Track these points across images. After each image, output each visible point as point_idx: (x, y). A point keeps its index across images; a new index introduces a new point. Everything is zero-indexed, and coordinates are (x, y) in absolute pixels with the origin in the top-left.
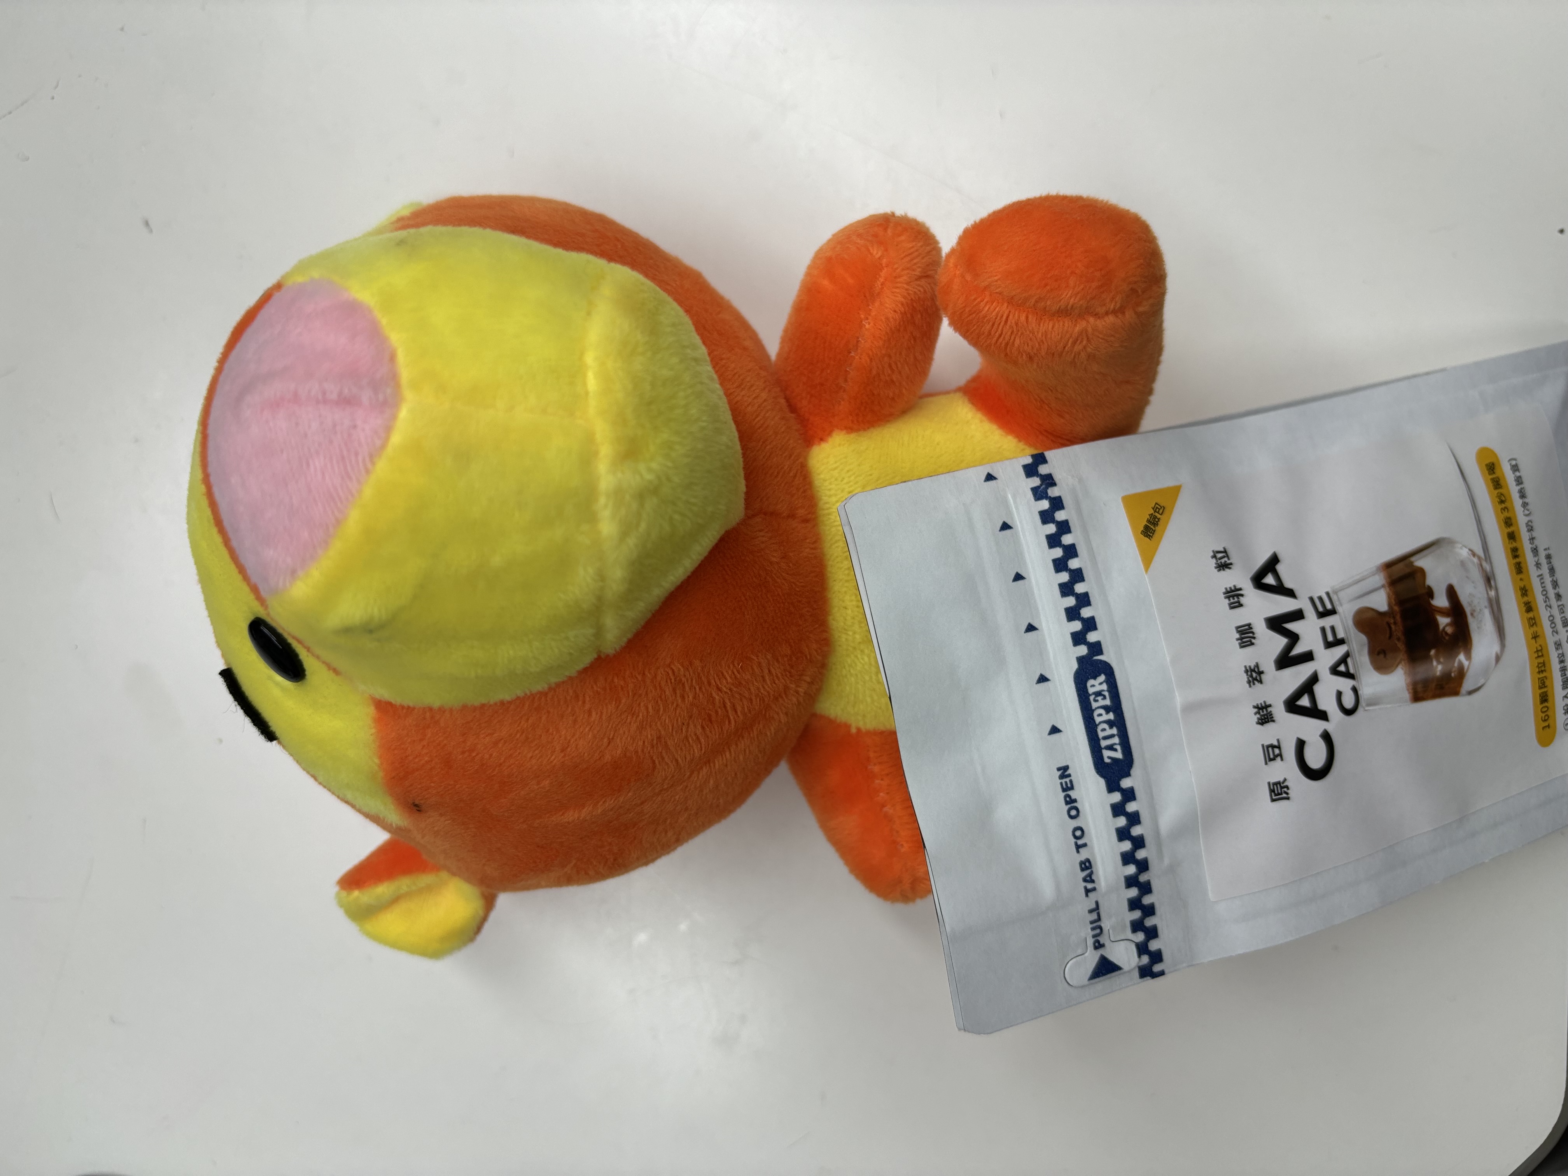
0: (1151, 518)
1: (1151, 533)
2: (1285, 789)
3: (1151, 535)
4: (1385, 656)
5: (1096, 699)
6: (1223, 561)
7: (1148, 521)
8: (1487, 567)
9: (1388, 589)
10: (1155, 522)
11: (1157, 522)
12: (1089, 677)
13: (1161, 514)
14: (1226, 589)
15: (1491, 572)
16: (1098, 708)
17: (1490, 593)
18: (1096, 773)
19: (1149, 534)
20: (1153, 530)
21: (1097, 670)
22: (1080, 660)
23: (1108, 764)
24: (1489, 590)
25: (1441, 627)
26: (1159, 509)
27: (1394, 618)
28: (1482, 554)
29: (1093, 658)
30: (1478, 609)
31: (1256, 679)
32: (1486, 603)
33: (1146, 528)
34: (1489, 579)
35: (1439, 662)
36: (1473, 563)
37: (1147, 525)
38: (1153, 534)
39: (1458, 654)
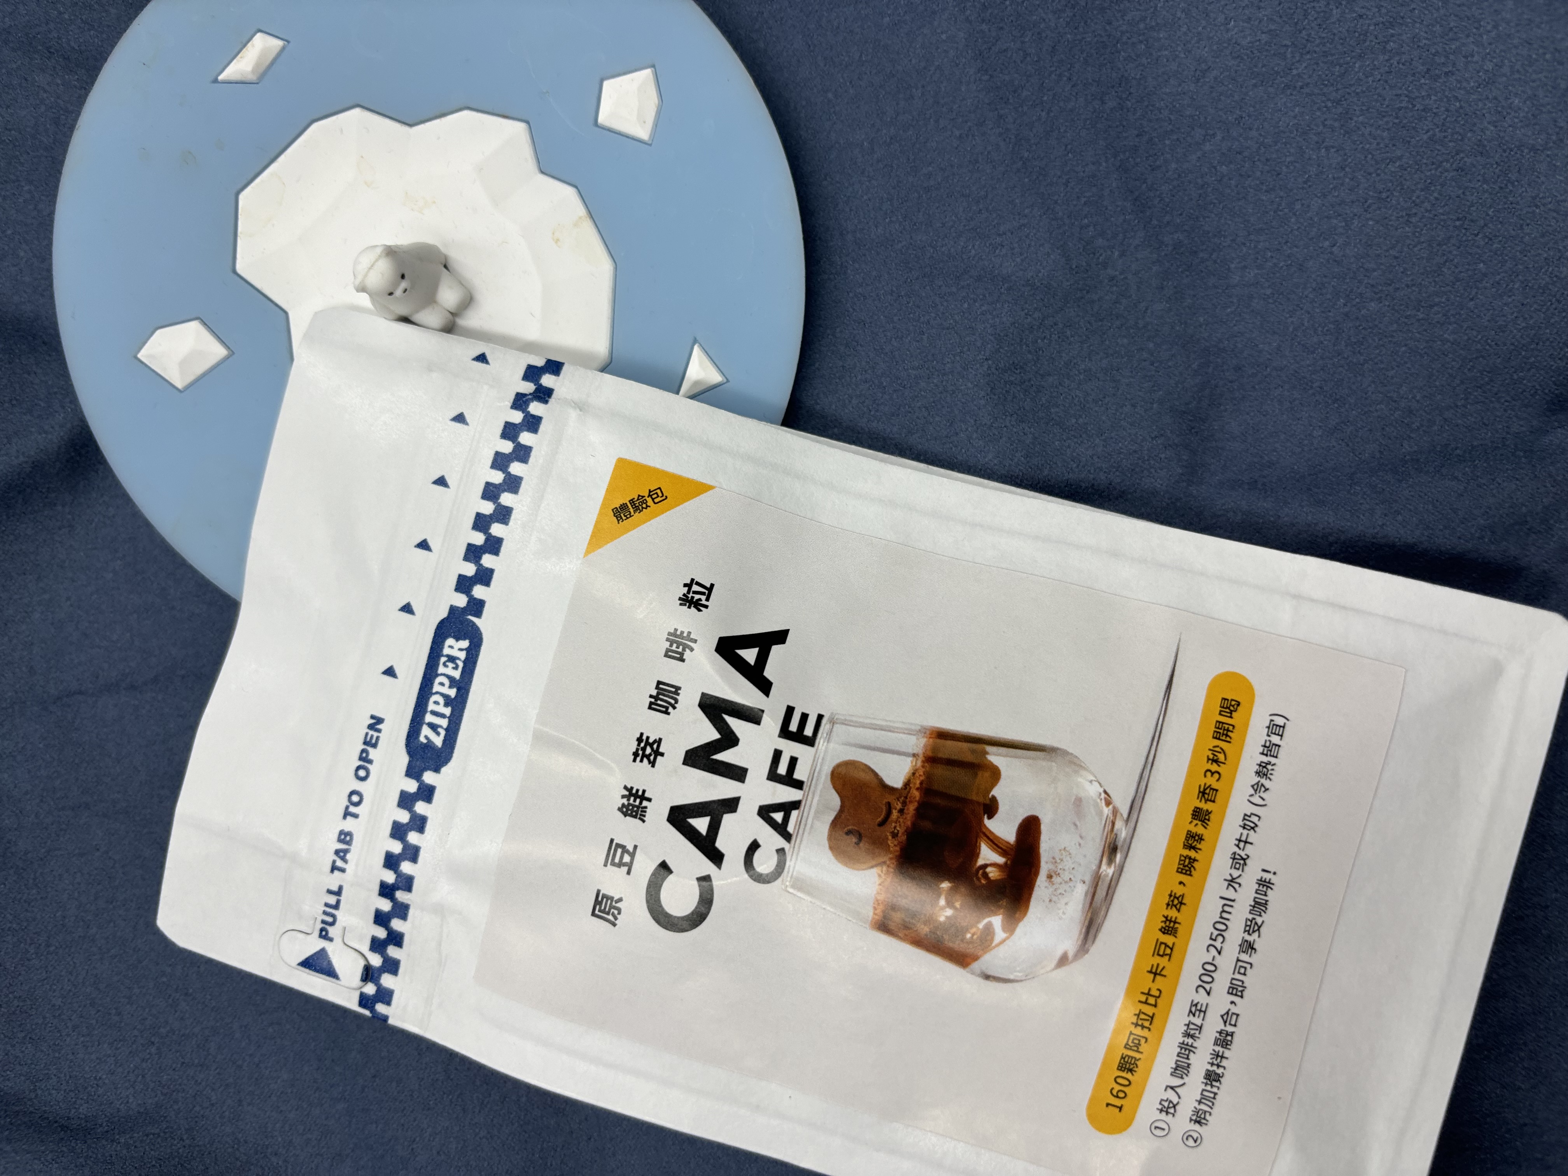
0: (638, 499)
1: (625, 516)
2: (616, 912)
3: (624, 518)
4: (857, 844)
5: (447, 663)
6: (697, 597)
7: (632, 501)
8: (1123, 832)
9: (919, 763)
10: (640, 507)
11: (643, 508)
12: (453, 635)
13: (655, 503)
14: (676, 630)
15: (1128, 841)
16: (444, 675)
17: (1104, 867)
18: (404, 747)
19: (622, 515)
20: (630, 513)
21: (465, 632)
22: (453, 609)
23: (422, 742)
24: (1105, 860)
25: (980, 862)
26: (658, 496)
27: (904, 803)
28: (1124, 811)
29: (467, 615)
30: (1066, 876)
31: (648, 757)
32: (1088, 878)
33: (623, 507)
34: (1114, 849)
35: (949, 904)
36: (1101, 813)
37: (626, 505)
38: (628, 518)
39: (995, 914)
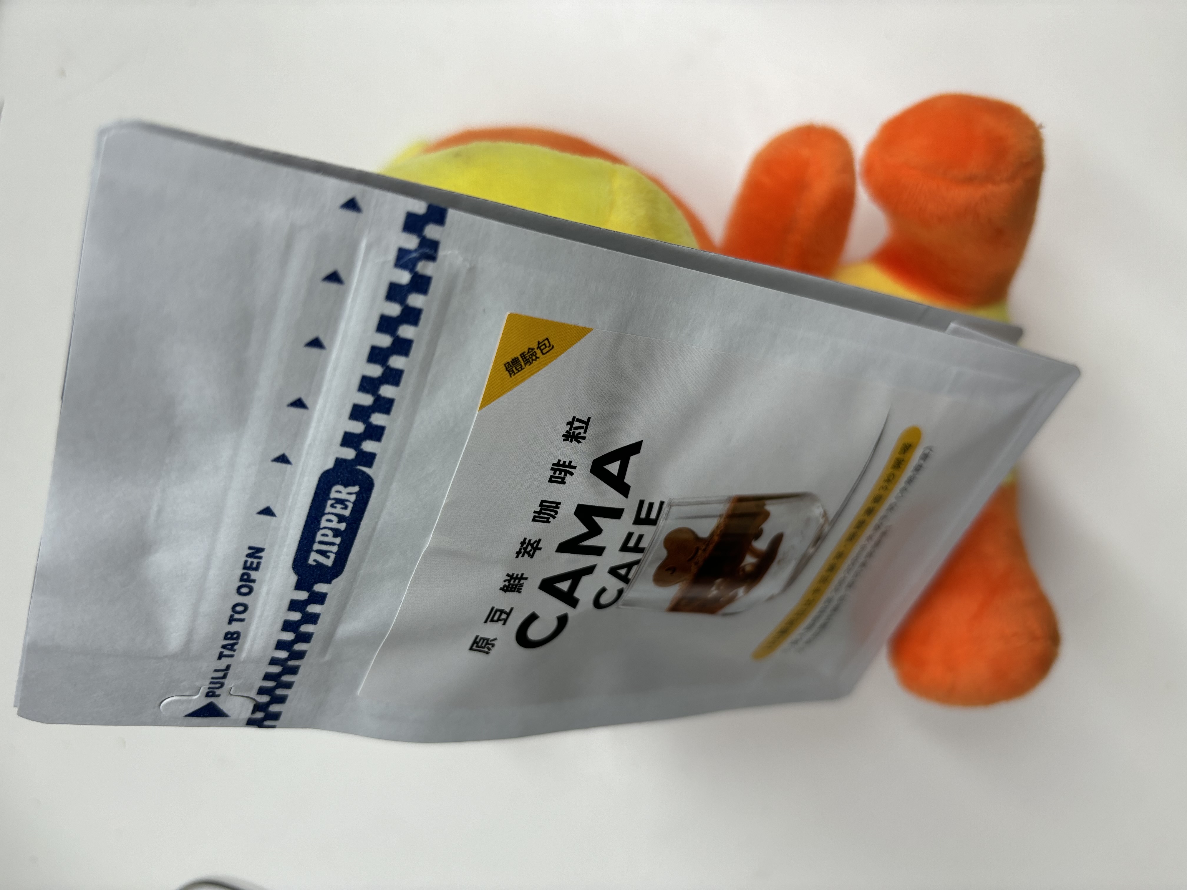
0: (528, 352)
1: (516, 369)
2: (490, 646)
3: (516, 371)
4: (672, 573)
5: (335, 505)
6: (577, 431)
7: (523, 355)
8: (826, 530)
9: (722, 520)
10: (531, 360)
11: (533, 360)
12: (340, 482)
13: (543, 354)
14: (559, 461)
15: (826, 534)
16: (332, 514)
17: (810, 549)
18: (291, 569)
19: (514, 369)
20: (521, 367)
21: (354, 479)
22: (339, 462)
23: (311, 565)
24: (812, 546)
26: (546, 347)
27: (708, 545)
28: (831, 518)
29: (356, 466)
30: (788, 559)
31: (528, 553)
32: (799, 557)
33: (515, 361)
34: (819, 539)
35: (717, 589)
36: (818, 522)
37: (518, 359)
38: (519, 371)
39: (740, 587)
